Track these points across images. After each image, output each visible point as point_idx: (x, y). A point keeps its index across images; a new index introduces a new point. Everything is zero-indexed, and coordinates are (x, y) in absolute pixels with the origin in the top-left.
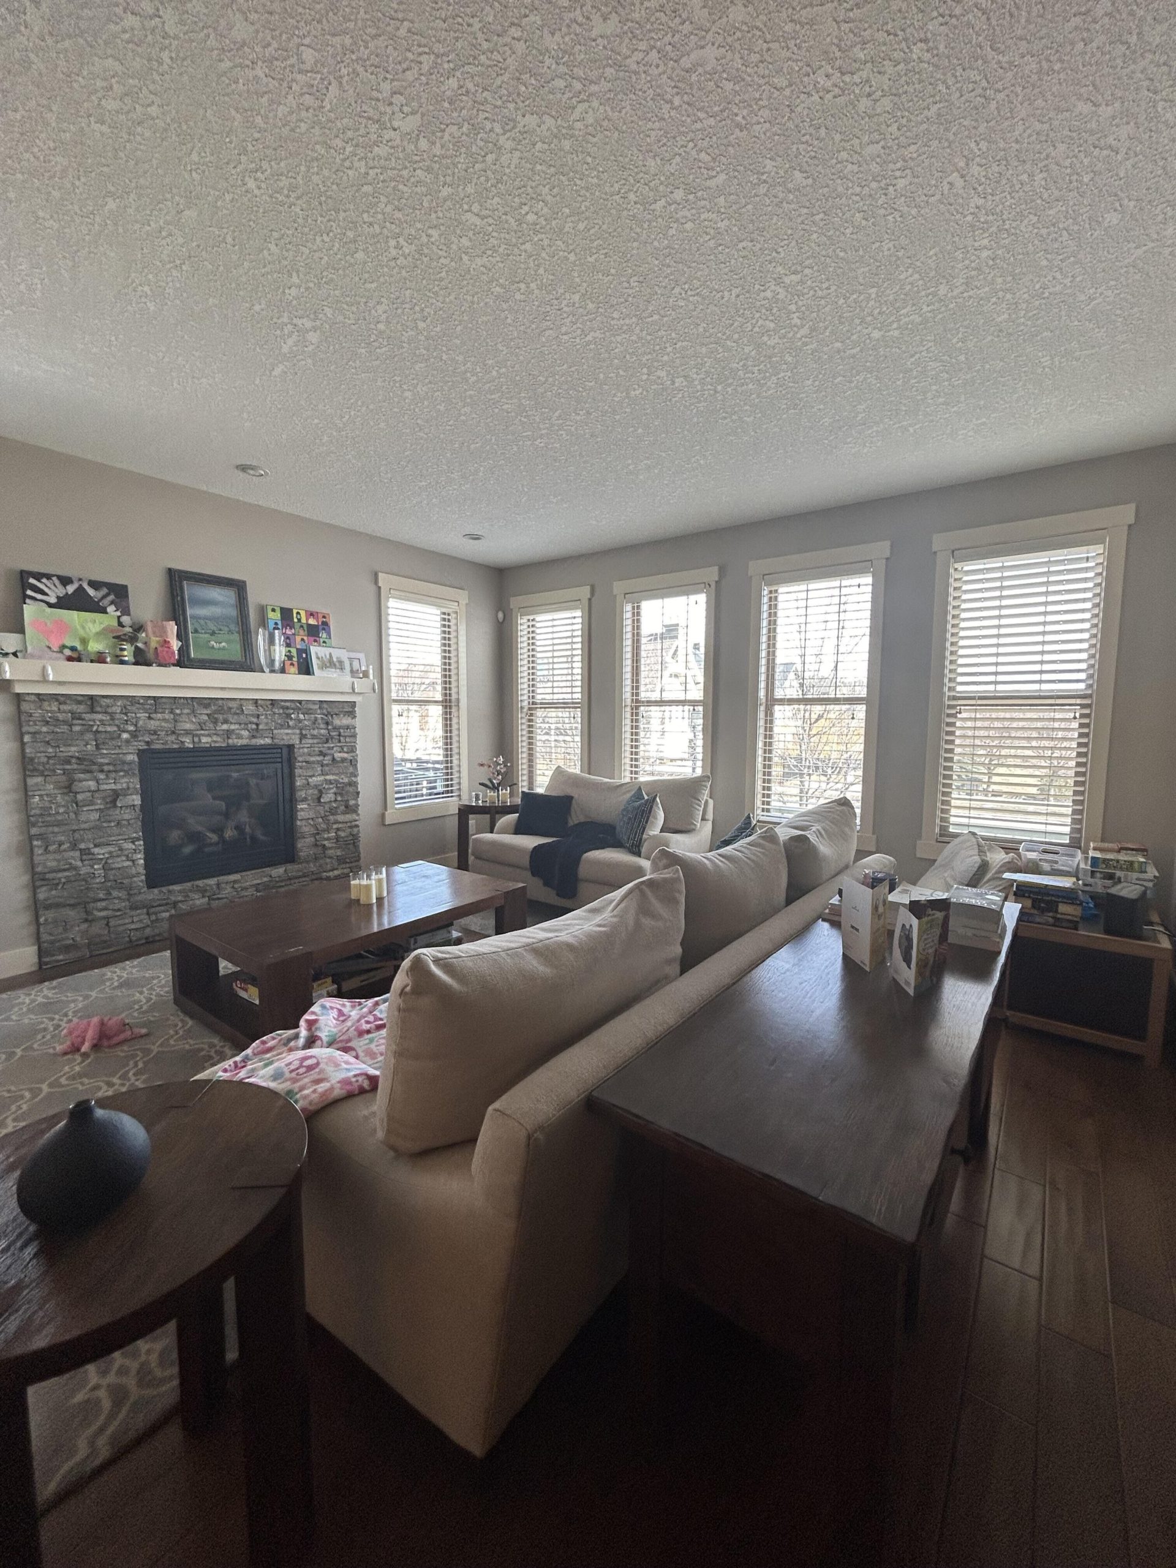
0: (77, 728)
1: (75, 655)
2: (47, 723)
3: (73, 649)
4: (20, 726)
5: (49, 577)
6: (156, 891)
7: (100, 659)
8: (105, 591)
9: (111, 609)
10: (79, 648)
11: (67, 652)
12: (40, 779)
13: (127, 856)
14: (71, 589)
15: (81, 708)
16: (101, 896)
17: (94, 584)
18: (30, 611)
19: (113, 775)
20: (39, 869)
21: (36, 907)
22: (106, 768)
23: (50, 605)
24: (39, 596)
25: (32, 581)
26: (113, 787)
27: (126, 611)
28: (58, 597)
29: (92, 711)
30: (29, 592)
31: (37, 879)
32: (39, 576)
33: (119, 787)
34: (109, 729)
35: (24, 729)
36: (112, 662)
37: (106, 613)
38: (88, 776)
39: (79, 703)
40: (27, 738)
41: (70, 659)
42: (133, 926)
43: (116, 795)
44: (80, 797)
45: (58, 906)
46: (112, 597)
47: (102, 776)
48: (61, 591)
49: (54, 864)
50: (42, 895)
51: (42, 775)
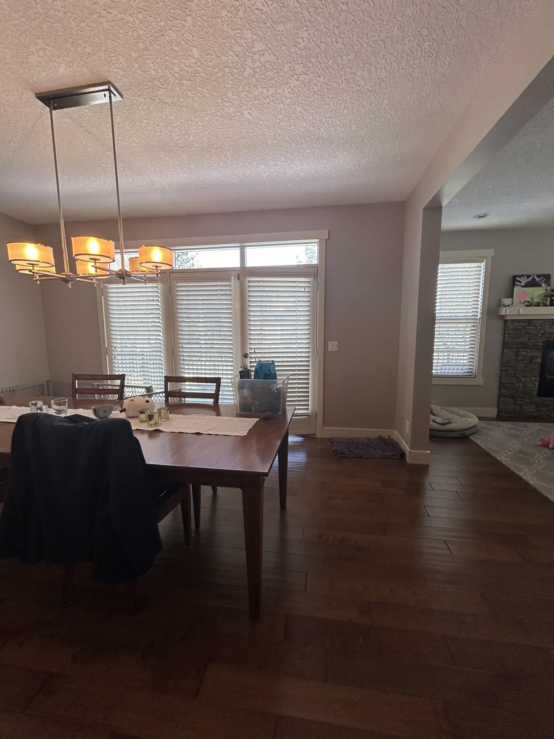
0: (522, 332)
1: (529, 304)
2: (514, 330)
3: (528, 302)
4: (505, 331)
5: (523, 276)
6: (541, 398)
7: (538, 305)
8: (542, 278)
9: (543, 285)
10: (530, 301)
11: (526, 303)
12: (508, 350)
13: (532, 383)
14: (530, 279)
15: (526, 324)
16: (521, 395)
17: (538, 276)
18: (516, 289)
19: (532, 350)
20: (503, 382)
21: (500, 395)
22: (530, 347)
23: (522, 286)
24: (519, 284)
25: (518, 278)
26: (531, 355)
27: (549, 285)
28: (525, 283)
29: (529, 325)
30: (516, 283)
31: (502, 385)
32: (520, 276)
33: (533, 355)
34: (534, 332)
35: (506, 332)
36: (542, 306)
37: (541, 286)
38: (524, 350)
39: (525, 322)
40: (507, 335)
41: (527, 306)
42: (530, 410)
43: (532, 358)
44: (520, 358)
45: (506, 396)
46: (544, 280)
47: (528, 350)
48: (526, 281)
49: (507, 381)
50: (502, 391)
51: (509, 349)
